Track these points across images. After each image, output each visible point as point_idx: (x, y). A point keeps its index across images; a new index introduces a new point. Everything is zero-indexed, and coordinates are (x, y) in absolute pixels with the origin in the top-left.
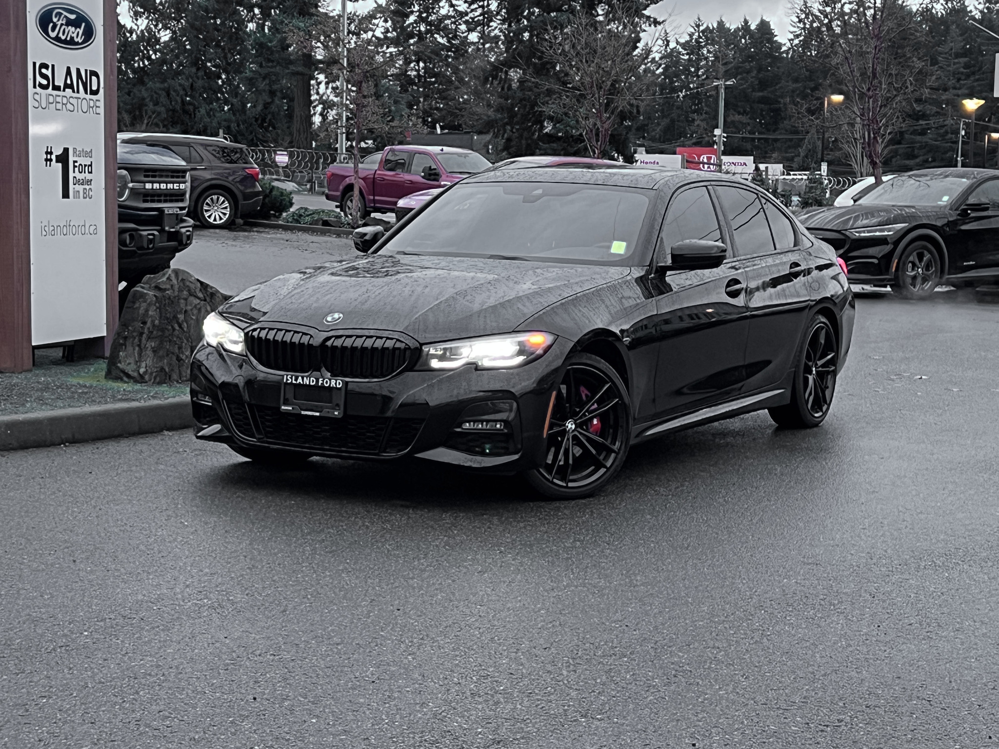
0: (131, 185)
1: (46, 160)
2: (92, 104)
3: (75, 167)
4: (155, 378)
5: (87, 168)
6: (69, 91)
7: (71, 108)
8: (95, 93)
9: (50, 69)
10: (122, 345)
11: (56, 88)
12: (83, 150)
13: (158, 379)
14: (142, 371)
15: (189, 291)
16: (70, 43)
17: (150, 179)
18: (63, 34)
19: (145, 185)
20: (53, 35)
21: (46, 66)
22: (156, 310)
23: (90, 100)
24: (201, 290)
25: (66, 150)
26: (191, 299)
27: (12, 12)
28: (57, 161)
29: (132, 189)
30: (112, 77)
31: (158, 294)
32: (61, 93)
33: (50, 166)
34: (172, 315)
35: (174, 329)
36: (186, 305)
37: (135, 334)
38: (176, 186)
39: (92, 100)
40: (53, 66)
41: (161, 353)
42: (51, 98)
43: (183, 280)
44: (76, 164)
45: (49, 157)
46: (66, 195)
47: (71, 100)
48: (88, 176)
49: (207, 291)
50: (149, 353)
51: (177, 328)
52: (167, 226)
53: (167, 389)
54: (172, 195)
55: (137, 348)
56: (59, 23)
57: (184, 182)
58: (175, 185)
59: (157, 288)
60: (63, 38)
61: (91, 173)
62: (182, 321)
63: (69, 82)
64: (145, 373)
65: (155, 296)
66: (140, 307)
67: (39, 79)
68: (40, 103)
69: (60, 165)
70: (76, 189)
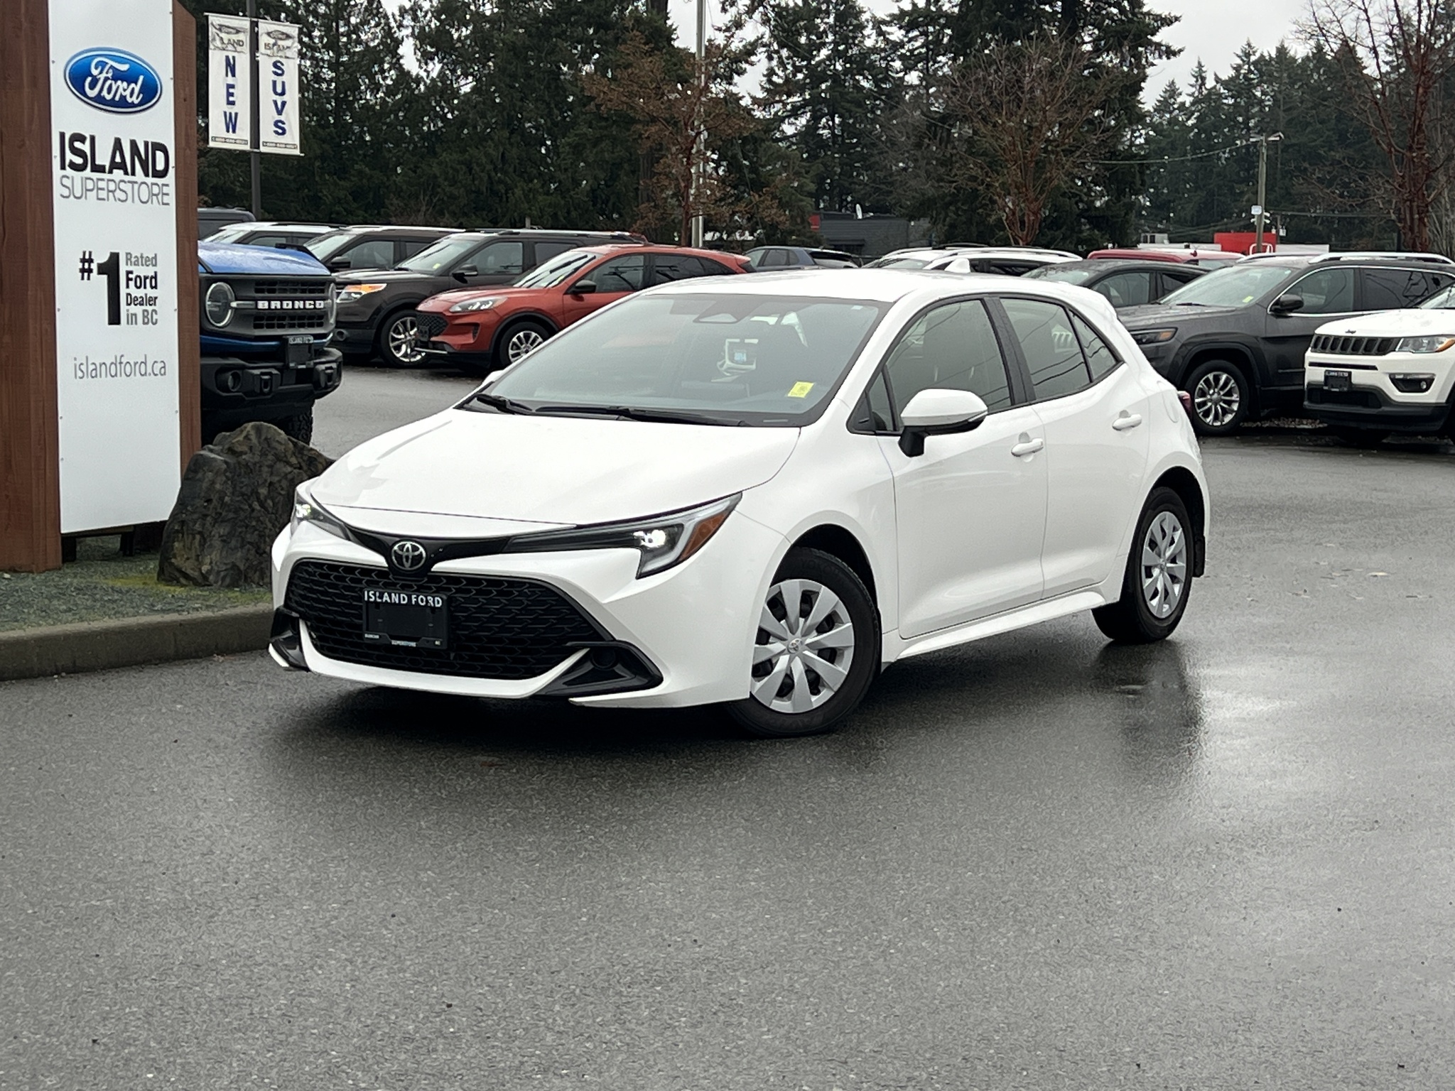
0: (234, 304)
1: (83, 271)
2: (156, 190)
3: (129, 279)
4: (223, 579)
5: (148, 281)
6: (118, 174)
7: (124, 197)
8: (163, 174)
9: (88, 142)
10: (177, 531)
11: (101, 169)
12: (142, 257)
13: (228, 581)
14: (205, 568)
15: (275, 455)
16: (121, 105)
17: (267, 295)
18: (109, 92)
19: (257, 304)
20: (92, 93)
21: (81, 139)
22: (225, 482)
23: (153, 184)
24: (294, 453)
25: (115, 258)
26: (279, 465)
27: (25, 63)
28: (99, 273)
29: (236, 309)
30: (188, 151)
31: (231, 460)
32: (106, 176)
33: (89, 279)
34: (250, 489)
35: (253, 510)
36: (272, 474)
37: (195, 516)
38: (309, 304)
39: (157, 184)
40: (93, 139)
41: (233, 543)
42: (88, 181)
43: (266, 439)
44: (130, 276)
45: (86, 266)
46: (114, 318)
47: (122, 186)
48: (151, 293)
49: (302, 454)
50: (217, 543)
51: (256, 506)
52: (292, 362)
53: (238, 594)
54: (301, 317)
55: (198, 537)
56: (102, 77)
57: (323, 299)
58: (307, 302)
59: (231, 451)
60: (109, 97)
61: (156, 287)
62: (266, 498)
63: (118, 159)
64: (209, 572)
65: (226, 462)
66: (201, 480)
67: (69, 156)
68: (71, 190)
69: (105, 277)
70: (131, 312)
